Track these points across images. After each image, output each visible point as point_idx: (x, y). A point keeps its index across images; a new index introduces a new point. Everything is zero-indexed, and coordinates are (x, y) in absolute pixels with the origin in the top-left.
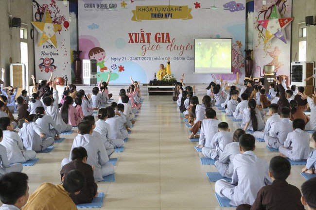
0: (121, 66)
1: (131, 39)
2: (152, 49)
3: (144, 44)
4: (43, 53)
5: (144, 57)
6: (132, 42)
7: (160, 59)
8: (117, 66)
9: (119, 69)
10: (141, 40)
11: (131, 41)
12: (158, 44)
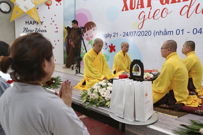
0: (112, 44)
1: (125, 5)
2: (154, 17)
3: (142, 9)
4: (26, 29)
5: (141, 30)
6: (127, 9)
7: (166, 33)
8: (108, 45)
9: (109, 49)
10: (138, 5)
11: (124, 9)
12: (164, 6)
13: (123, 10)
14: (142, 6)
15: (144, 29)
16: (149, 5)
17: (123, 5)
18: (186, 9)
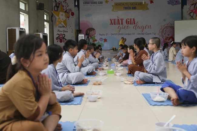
0: (105, 39)
2: (124, 28)
4: (59, 31)
6: (112, 24)
7: (129, 34)
8: (103, 39)
9: (104, 41)
10: (117, 23)
12: (128, 25)
13: (110, 24)
14: (119, 24)
15: (120, 33)
16: (122, 24)
17: (110, 22)
18: (135, 27)
